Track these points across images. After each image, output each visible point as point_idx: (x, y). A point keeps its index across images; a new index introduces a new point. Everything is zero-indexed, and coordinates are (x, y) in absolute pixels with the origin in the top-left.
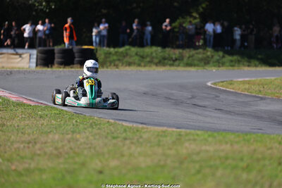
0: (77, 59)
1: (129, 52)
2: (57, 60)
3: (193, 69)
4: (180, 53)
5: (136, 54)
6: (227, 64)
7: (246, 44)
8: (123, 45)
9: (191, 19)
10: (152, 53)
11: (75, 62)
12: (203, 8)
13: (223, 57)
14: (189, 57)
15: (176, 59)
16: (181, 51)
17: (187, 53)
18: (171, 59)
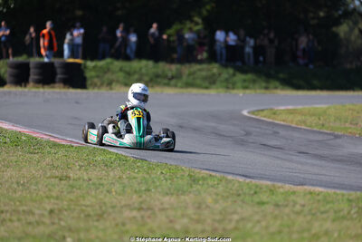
0: (59, 76)
1: (111, 66)
2: (32, 77)
3: (195, 91)
4: (177, 69)
5: (121, 70)
6: (239, 85)
7: (261, 59)
8: (103, 58)
9: (192, 25)
10: (141, 69)
11: (57, 80)
12: (207, 11)
13: (234, 75)
14: (189, 75)
15: (173, 78)
16: (178, 66)
17: (187, 69)
18: (166, 77)
